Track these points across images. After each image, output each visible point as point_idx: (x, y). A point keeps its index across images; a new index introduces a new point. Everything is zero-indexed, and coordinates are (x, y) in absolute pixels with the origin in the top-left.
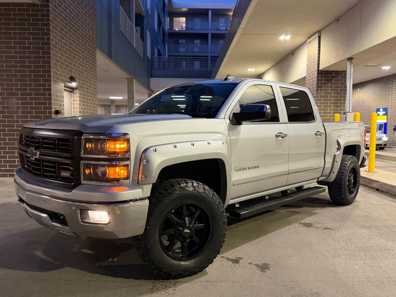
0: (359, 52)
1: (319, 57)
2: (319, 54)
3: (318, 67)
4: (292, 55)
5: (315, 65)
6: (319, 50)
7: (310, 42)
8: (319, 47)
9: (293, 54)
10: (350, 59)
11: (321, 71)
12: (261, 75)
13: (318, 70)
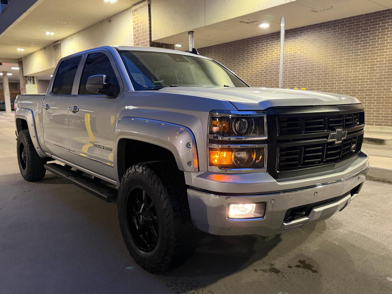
0: (204, 26)
1: (150, 27)
2: (150, 23)
3: (150, 38)
4: (108, 22)
5: (146, 36)
6: (150, 20)
7: (136, 10)
8: (150, 16)
9: (110, 21)
10: (191, 32)
11: (153, 42)
12: (60, 41)
13: (151, 41)
